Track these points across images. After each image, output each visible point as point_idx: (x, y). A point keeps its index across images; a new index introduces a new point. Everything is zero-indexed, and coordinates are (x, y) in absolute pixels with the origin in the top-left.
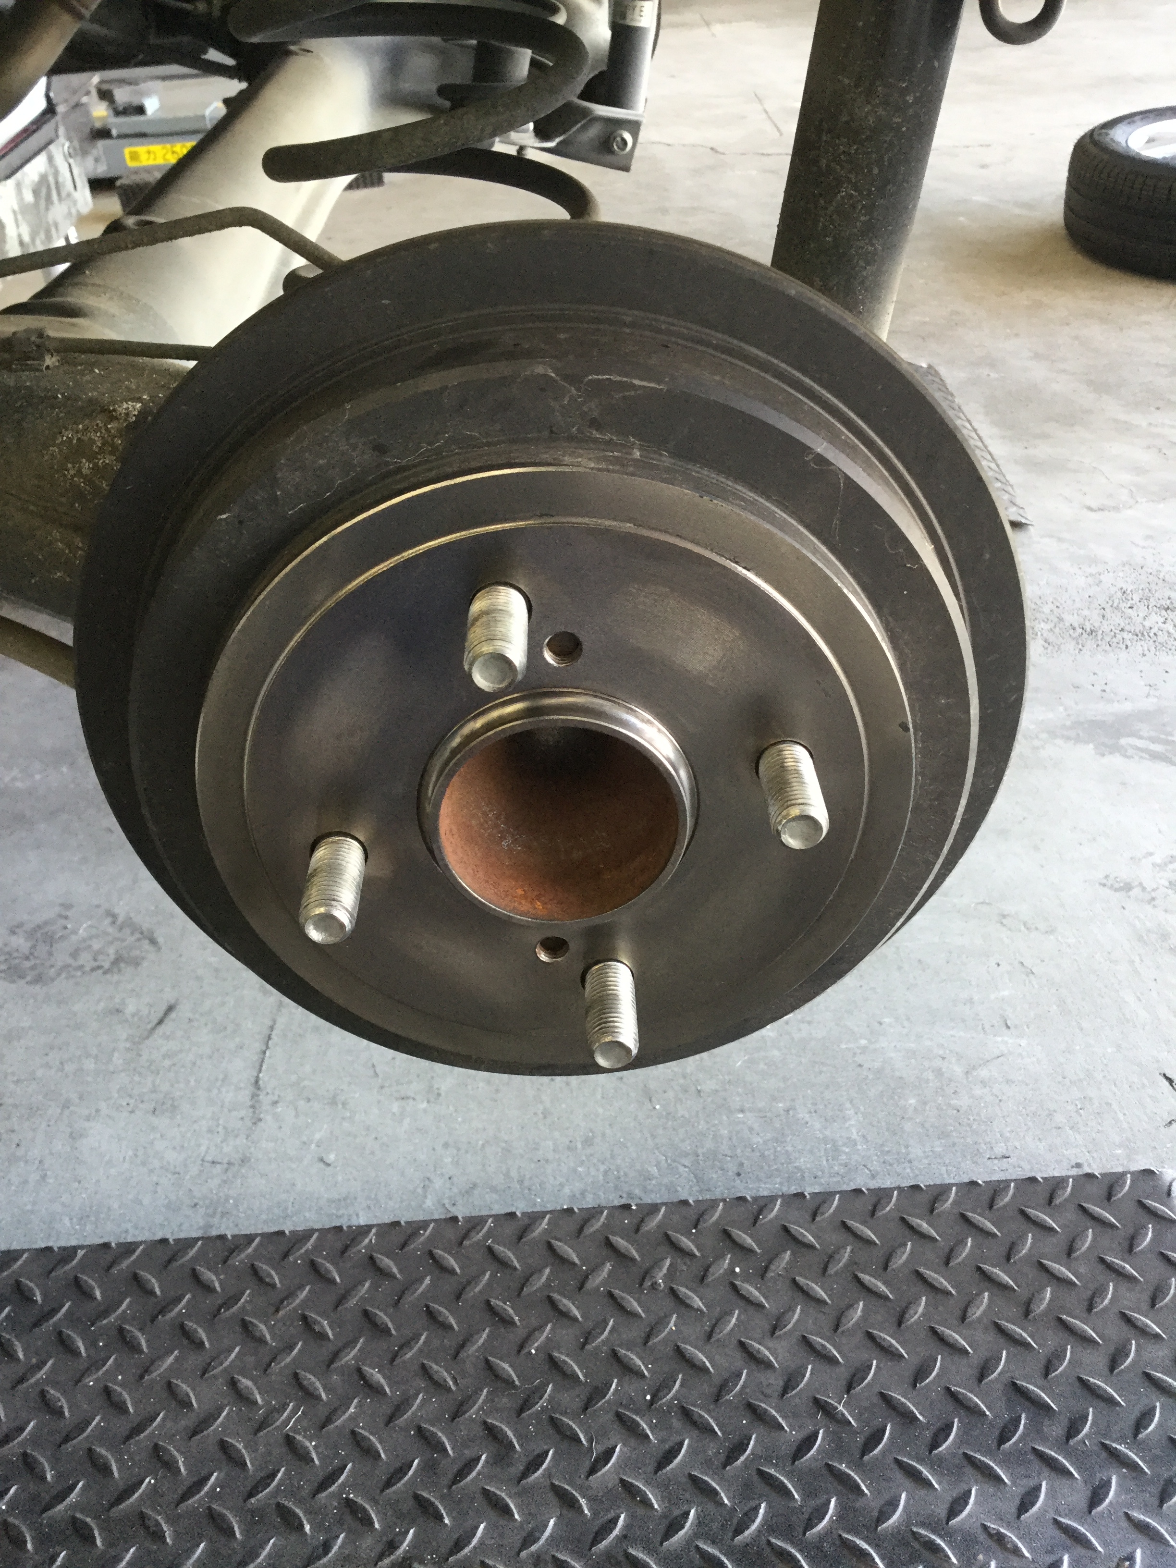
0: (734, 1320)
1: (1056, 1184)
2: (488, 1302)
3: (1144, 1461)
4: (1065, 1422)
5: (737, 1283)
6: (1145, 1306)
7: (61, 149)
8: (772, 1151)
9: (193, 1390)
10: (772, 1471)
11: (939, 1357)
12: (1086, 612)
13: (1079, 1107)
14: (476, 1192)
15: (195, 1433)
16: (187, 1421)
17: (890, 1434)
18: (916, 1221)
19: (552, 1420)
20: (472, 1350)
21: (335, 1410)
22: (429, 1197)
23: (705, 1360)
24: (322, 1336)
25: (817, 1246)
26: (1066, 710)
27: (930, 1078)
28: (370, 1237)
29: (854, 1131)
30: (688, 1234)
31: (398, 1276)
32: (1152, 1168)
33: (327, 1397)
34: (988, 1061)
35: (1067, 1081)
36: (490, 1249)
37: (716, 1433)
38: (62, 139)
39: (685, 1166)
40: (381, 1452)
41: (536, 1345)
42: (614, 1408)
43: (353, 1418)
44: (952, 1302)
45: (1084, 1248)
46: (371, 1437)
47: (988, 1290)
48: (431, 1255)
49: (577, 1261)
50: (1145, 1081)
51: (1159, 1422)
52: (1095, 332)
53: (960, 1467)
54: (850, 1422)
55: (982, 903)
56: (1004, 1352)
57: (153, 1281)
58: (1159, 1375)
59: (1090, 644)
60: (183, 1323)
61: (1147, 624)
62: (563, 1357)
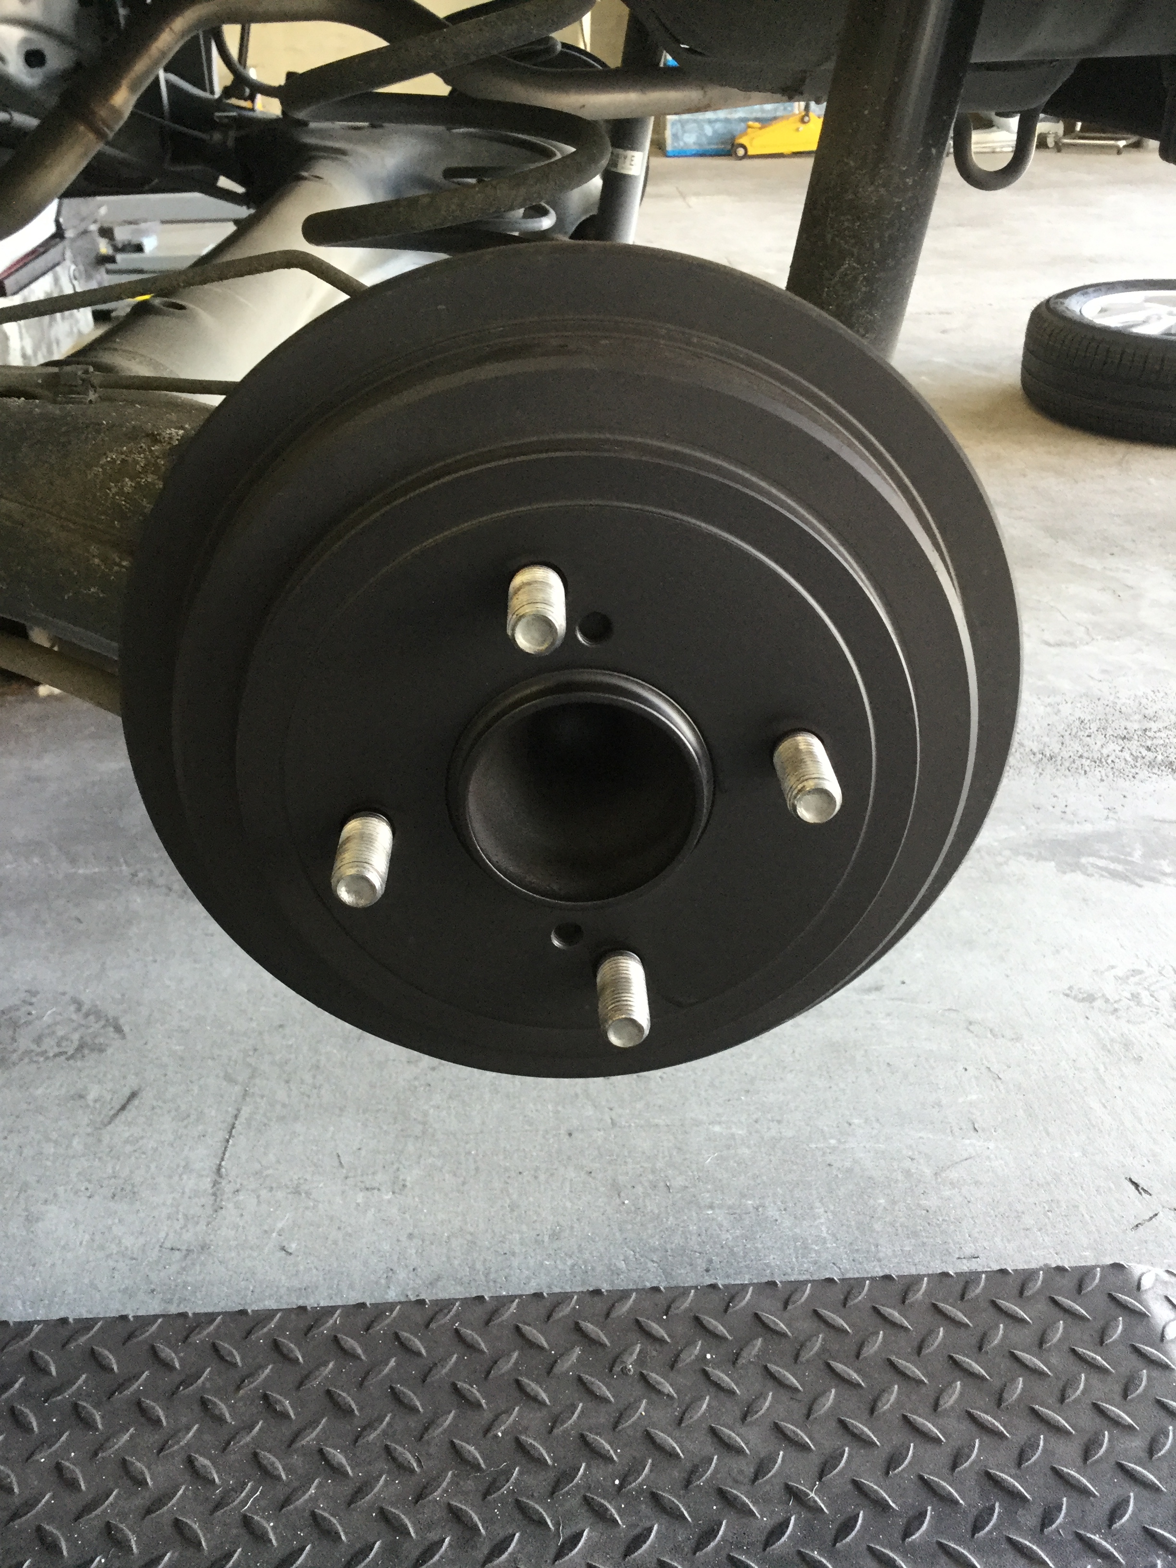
0: (704, 1406)
1: (1026, 1277)
2: (454, 1385)
3: (1120, 1552)
4: (1039, 1511)
5: (707, 1369)
6: (1118, 1398)
7: (66, 272)
8: (741, 1247)
9: (149, 1469)
10: (743, 1558)
11: (912, 1445)
12: (1046, 739)
13: (1047, 1208)
14: (440, 1284)
15: (149, 1511)
16: (140, 1501)
17: (864, 1520)
18: (888, 1311)
19: (518, 1503)
20: (436, 1432)
21: (295, 1490)
22: (392, 1287)
23: (675, 1445)
24: (285, 1415)
25: (789, 1334)
26: (1027, 828)
27: (899, 1178)
28: (334, 1318)
29: (824, 1228)
30: (659, 1321)
31: (363, 1357)
32: (1122, 1263)
33: (287, 1477)
34: (957, 1163)
35: (1035, 1184)
36: (457, 1331)
37: (686, 1518)
38: (68, 262)
39: (653, 1261)
40: (342, 1534)
41: (503, 1428)
42: (582, 1492)
43: (314, 1499)
44: (924, 1390)
45: (1055, 1340)
46: (332, 1519)
47: (960, 1379)
48: (397, 1337)
49: (545, 1345)
50: (1112, 1186)
51: (1133, 1511)
52: (1051, 483)
53: (933, 1556)
54: (822, 1509)
55: (949, 1010)
56: (977, 1441)
57: (111, 1357)
58: (1132, 1465)
59: (1050, 768)
60: (140, 1399)
61: (1105, 751)
62: (530, 1441)
